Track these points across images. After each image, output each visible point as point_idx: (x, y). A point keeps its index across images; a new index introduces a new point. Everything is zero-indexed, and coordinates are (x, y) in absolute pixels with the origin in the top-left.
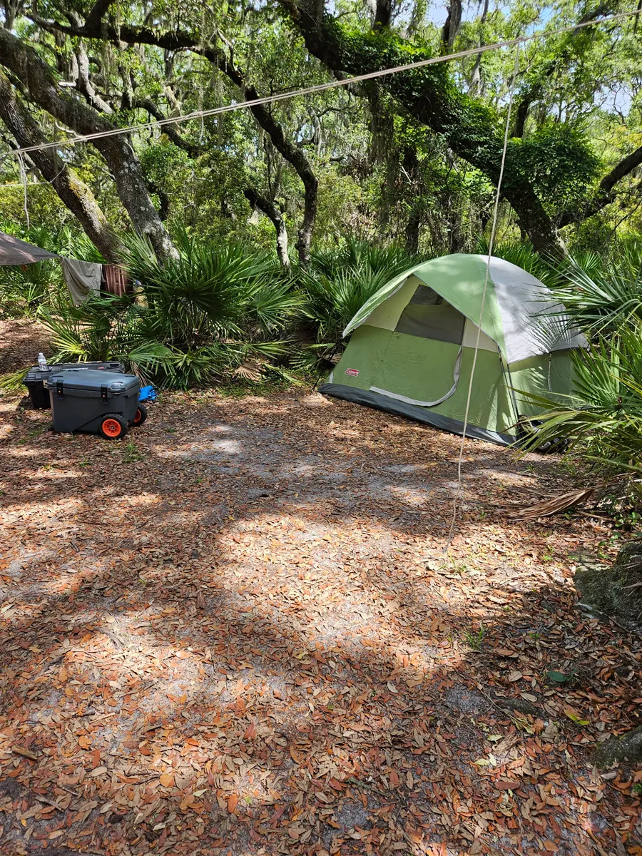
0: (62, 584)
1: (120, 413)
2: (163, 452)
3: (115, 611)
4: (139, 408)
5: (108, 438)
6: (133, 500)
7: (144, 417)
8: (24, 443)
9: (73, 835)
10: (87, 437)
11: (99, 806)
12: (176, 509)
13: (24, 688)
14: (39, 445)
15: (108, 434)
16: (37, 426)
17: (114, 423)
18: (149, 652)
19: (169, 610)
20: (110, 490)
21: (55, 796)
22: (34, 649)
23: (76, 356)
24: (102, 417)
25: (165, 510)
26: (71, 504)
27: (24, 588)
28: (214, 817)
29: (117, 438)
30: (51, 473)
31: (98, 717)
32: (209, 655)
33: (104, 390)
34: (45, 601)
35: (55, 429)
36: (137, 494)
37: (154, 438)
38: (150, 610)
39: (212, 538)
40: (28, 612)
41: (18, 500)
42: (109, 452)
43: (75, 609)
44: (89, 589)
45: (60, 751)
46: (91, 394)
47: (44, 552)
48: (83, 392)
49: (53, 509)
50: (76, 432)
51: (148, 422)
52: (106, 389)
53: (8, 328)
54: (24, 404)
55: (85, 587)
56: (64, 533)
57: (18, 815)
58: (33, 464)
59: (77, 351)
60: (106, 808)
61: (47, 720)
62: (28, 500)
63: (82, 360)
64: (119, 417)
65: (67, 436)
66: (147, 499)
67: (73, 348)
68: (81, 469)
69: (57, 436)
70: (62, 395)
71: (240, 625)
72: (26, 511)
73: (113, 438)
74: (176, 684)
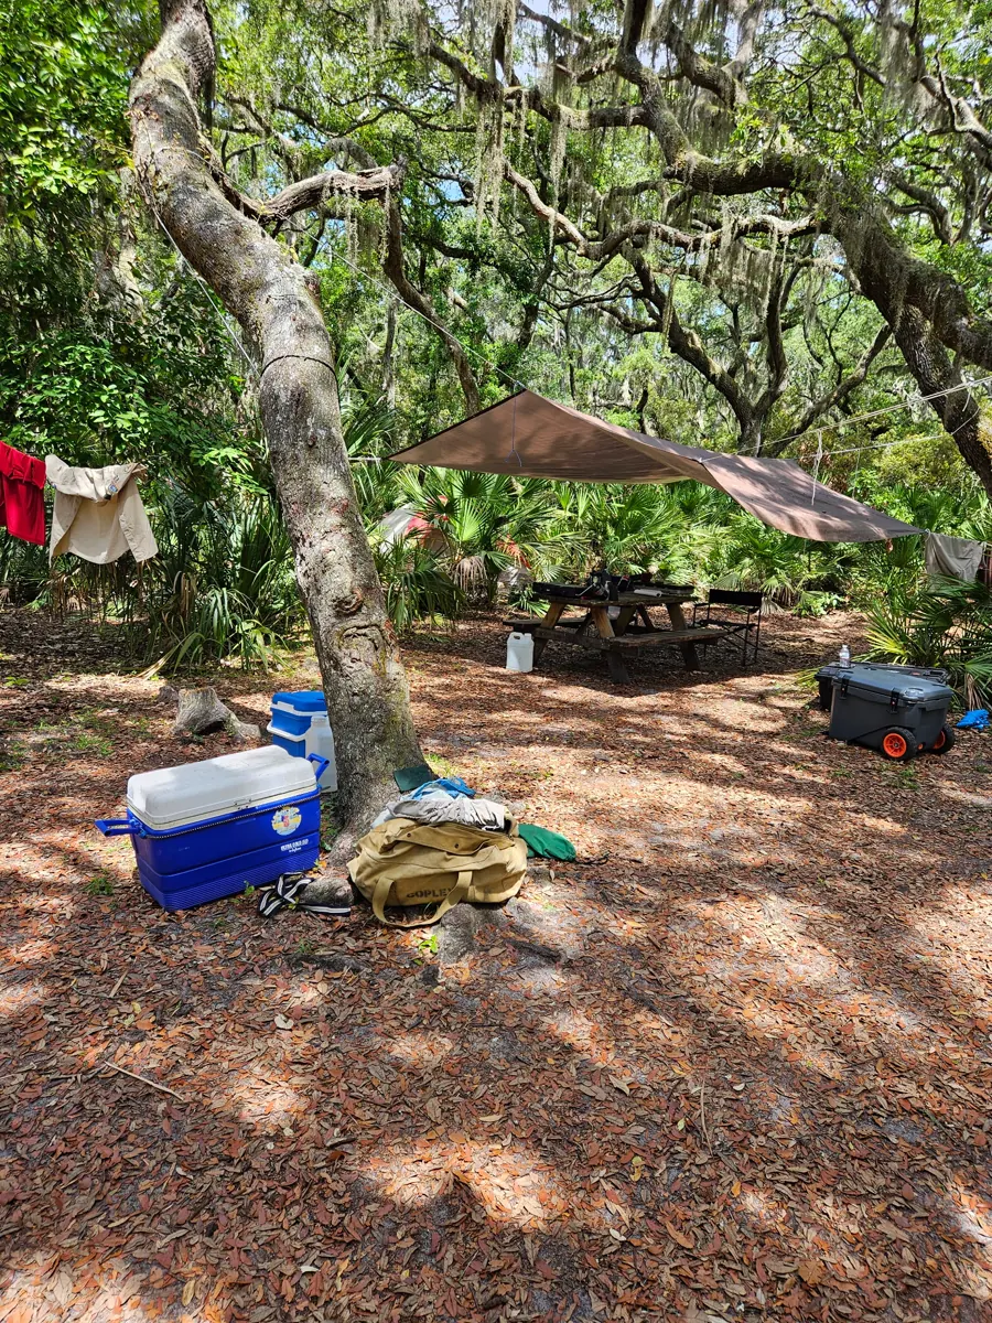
0: (748, 858)
1: (911, 729)
2: (951, 790)
3: (783, 895)
4: (944, 730)
5: (887, 757)
6: (870, 822)
7: (949, 744)
8: (790, 740)
9: (660, 999)
10: (864, 751)
11: (687, 997)
12: (916, 847)
13: (676, 907)
14: (805, 746)
15: (890, 752)
16: (815, 728)
17: (899, 740)
18: (792, 934)
19: (836, 916)
20: (850, 804)
21: (660, 973)
22: (698, 889)
23: (892, 655)
24: (885, 729)
25: (904, 842)
26: (801, 805)
27: (715, 849)
28: (771, 1055)
29: (899, 759)
30: (797, 774)
31: (720, 950)
32: (851, 963)
33: (896, 695)
34: (725, 863)
35: (829, 735)
36: (879, 817)
37: (950, 773)
38: (816, 908)
39: (939, 883)
40: (708, 864)
41: (752, 786)
42: (879, 771)
43: (745, 878)
44: (769, 869)
45: (679, 953)
46: (878, 697)
47: (750, 831)
48: (871, 695)
49: (781, 803)
50: (852, 742)
51: (954, 752)
52: (898, 694)
53: (849, 622)
54: (813, 705)
55: (767, 867)
56: (776, 824)
57: (632, 969)
58: (785, 760)
59: (896, 650)
60: (690, 1000)
61: (680, 933)
62: (762, 788)
63: (899, 661)
64: (908, 733)
65: (841, 744)
66: (886, 826)
67: (890, 646)
68: (834, 778)
69: (829, 742)
70: (845, 694)
71: (905, 960)
72: (752, 796)
73: (894, 759)
74: (802, 967)
